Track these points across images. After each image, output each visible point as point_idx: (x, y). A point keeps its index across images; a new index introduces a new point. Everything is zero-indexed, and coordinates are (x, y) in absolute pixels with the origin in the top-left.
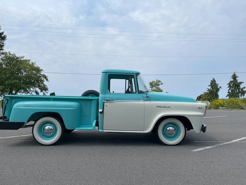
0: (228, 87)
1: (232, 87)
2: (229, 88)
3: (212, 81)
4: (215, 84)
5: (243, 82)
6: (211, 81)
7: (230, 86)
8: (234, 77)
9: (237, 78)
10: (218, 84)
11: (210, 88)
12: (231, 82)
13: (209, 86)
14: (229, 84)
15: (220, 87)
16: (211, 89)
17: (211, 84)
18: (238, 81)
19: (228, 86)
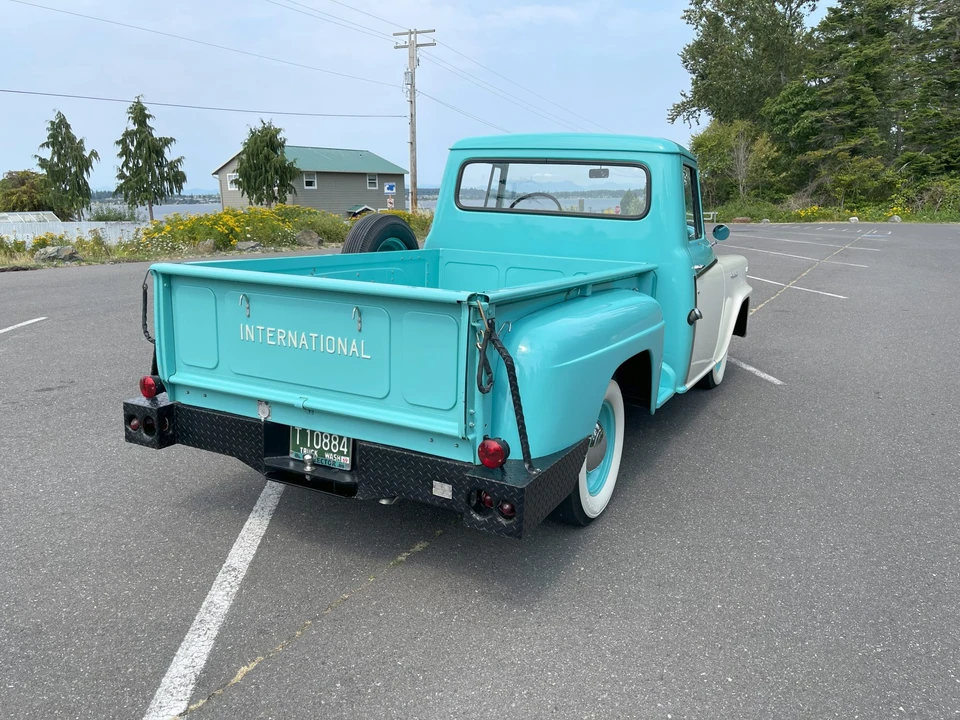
0: (121, 155)
1: (135, 156)
2: (124, 158)
3: (53, 123)
4: (72, 139)
5: (172, 140)
6: (49, 126)
7: (125, 152)
8: (140, 115)
9: (149, 122)
10: (81, 141)
11: (47, 154)
12: (128, 134)
13: (43, 145)
14: (122, 142)
15: (94, 154)
16: (52, 158)
17: (50, 136)
18: (156, 134)
19: (119, 149)
